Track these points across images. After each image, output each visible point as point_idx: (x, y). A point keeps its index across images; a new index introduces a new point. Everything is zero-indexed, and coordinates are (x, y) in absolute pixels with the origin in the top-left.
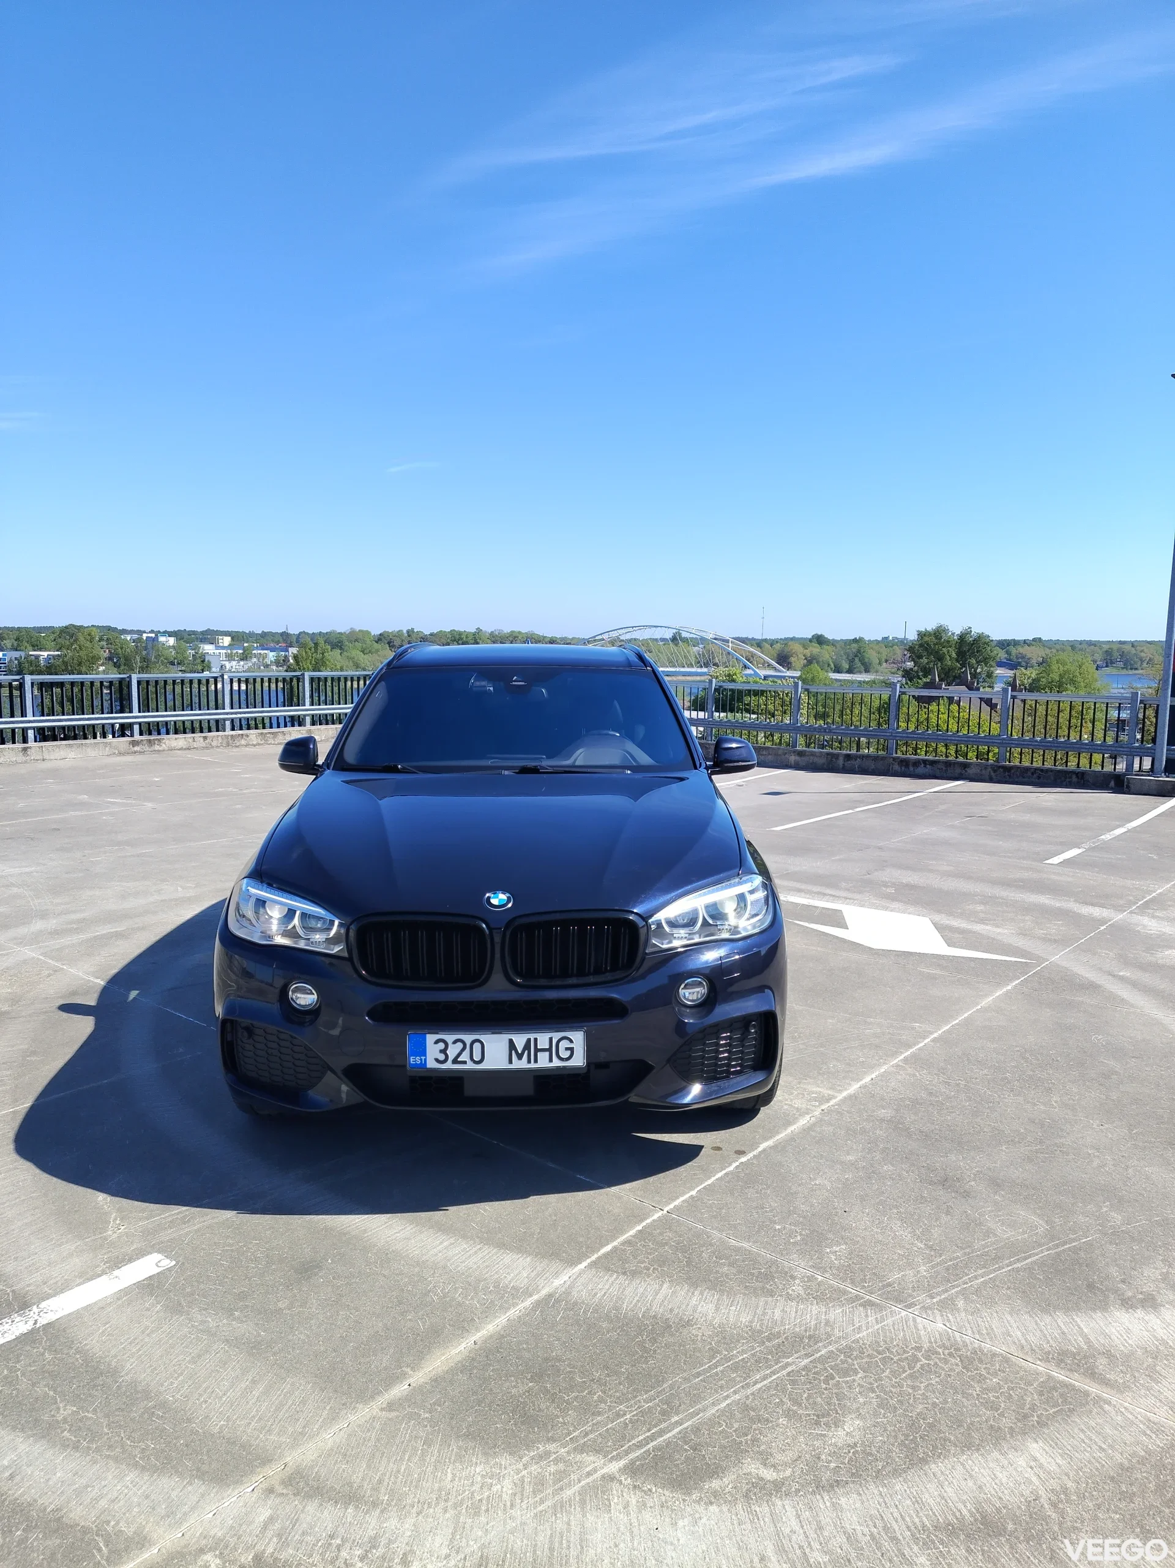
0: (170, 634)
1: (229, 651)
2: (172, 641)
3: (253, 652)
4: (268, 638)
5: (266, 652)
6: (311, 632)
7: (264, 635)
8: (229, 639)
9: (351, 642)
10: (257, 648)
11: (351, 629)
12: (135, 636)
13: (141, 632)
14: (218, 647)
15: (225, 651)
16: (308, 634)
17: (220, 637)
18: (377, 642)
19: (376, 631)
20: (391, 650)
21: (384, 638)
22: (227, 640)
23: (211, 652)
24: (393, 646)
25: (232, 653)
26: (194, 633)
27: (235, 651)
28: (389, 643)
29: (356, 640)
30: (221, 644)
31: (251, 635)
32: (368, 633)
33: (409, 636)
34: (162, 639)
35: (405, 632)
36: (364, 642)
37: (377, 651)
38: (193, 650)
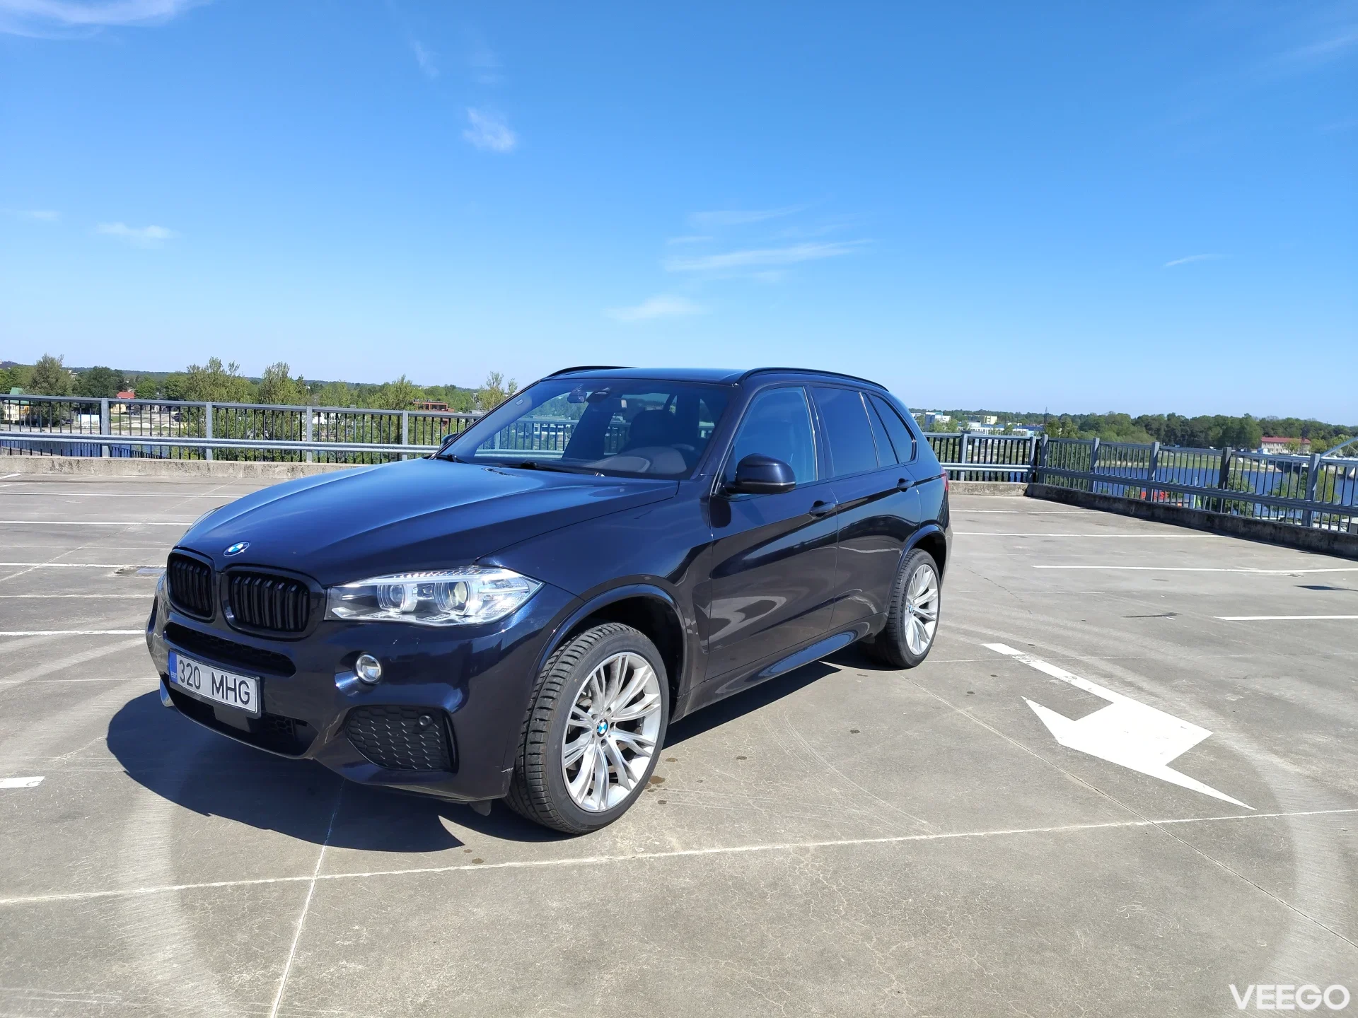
0: (945, 413)
1: (992, 429)
2: (947, 418)
3: (1014, 430)
4: (1032, 418)
5: (1025, 430)
6: (1072, 414)
7: (1029, 416)
8: (996, 418)
9: (1107, 423)
10: (1019, 427)
11: (1110, 412)
12: (919, 414)
13: (924, 411)
14: (983, 425)
15: (988, 429)
16: (1069, 415)
17: (988, 417)
18: (1134, 425)
19: (1134, 416)
20: (1147, 432)
21: (1142, 421)
22: (994, 419)
23: (977, 429)
24: (1150, 429)
25: (994, 430)
26: (968, 413)
27: (997, 429)
28: (1146, 426)
29: (1114, 422)
30: (988, 423)
31: (1018, 415)
32: (1127, 416)
33: (1169, 420)
34: (938, 417)
35: (1166, 416)
36: (1121, 424)
37: (1133, 432)
38: (962, 426)
